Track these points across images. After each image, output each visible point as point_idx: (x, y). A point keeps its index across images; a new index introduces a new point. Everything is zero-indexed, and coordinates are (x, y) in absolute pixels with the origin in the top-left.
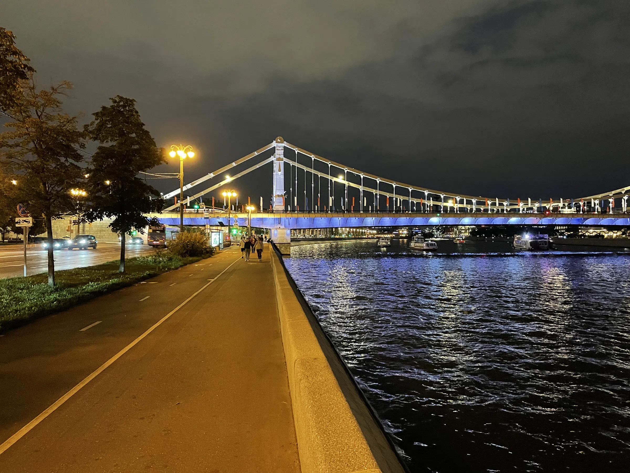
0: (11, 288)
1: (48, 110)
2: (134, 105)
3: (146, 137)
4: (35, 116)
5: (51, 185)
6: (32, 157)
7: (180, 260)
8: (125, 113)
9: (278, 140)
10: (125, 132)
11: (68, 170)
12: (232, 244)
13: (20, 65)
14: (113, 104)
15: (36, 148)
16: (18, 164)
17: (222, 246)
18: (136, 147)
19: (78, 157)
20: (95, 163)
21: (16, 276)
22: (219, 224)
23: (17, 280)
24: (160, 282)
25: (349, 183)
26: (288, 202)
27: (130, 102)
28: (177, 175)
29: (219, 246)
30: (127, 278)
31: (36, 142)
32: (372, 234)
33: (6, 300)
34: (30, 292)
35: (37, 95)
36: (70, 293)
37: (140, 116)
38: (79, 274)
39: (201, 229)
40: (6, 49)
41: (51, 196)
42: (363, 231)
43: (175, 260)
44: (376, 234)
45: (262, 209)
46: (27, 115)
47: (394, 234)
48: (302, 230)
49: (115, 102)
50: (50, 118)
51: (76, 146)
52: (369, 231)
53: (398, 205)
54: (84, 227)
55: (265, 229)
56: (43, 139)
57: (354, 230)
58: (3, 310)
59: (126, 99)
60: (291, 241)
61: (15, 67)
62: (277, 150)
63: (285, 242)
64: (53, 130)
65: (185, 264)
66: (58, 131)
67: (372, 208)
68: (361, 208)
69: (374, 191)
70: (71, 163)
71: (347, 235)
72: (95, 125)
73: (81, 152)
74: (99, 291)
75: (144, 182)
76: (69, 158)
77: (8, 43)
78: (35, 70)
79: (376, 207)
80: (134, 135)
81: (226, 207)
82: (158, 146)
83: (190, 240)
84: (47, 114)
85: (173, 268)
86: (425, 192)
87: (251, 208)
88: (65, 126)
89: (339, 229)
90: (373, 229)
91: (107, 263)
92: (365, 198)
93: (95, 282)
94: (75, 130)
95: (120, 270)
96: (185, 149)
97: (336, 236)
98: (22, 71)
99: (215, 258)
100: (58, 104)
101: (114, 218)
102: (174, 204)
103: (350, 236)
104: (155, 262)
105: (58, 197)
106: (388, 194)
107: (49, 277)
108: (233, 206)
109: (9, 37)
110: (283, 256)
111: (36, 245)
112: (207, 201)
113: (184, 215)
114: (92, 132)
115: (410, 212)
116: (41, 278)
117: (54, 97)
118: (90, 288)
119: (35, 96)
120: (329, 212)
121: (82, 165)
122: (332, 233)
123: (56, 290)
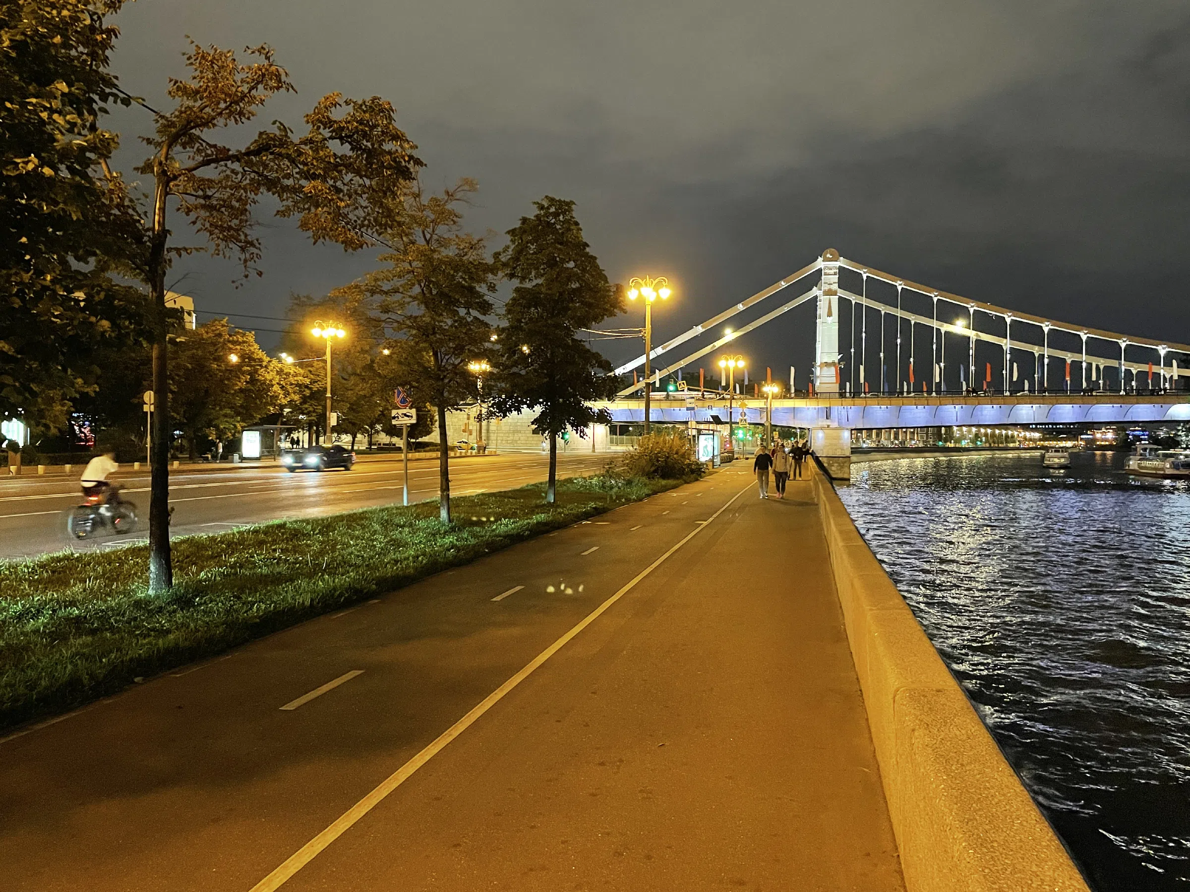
0: (386, 524)
1: (441, 230)
2: (572, 210)
3: (591, 267)
4: (421, 242)
5: (446, 355)
6: (417, 309)
7: (645, 485)
8: (558, 227)
9: (828, 256)
10: (558, 259)
11: (470, 329)
12: (736, 456)
13: (403, 157)
14: (539, 212)
15: (424, 294)
16: (398, 322)
17: (717, 460)
18: (575, 285)
19: (485, 307)
20: (509, 316)
21: (392, 505)
22: (712, 420)
23: (395, 511)
24: (613, 522)
25: (979, 333)
26: (845, 374)
27: (567, 206)
28: (640, 331)
29: (712, 460)
30: (560, 513)
31: (422, 285)
32: (1030, 440)
33: (380, 543)
34: (414, 532)
35: (424, 206)
36: (474, 536)
37: (581, 230)
38: (484, 504)
39: (679, 428)
40: (382, 131)
41: (445, 374)
42: (1010, 433)
43: (637, 484)
44: (1040, 440)
45: (793, 390)
46: (410, 240)
47: (1082, 439)
48: (874, 431)
49: (542, 207)
50: (443, 243)
51: (482, 288)
52: (1023, 433)
53: (1094, 378)
54: (488, 425)
55: (800, 428)
56: (433, 280)
57: (989, 431)
58: (377, 559)
59: (560, 201)
60: (852, 453)
61: (394, 160)
62: (825, 274)
63: (838, 453)
64: (450, 263)
65: (655, 493)
66: (457, 265)
67: (1032, 385)
68: (1006, 386)
69: (1036, 350)
70: (475, 318)
71: (972, 442)
72: (510, 252)
73: (489, 297)
74: (518, 535)
75: (588, 346)
76: (473, 309)
77: (385, 122)
78: (425, 162)
79: (1041, 382)
80: (571, 265)
81: (726, 388)
82: (612, 282)
83: (662, 449)
84: (439, 236)
85: (634, 499)
86: (1159, 348)
87: (771, 389)
88: (466, 254)
89: (955, 428)
90: (1033, 430)
91: (527, 486)
92: (1015, 365)
93: (510, 518)
94: (481, 261)
95: (548, 499)
96: (654, 282)
97: (948, 443)
98: (406, 166)
99: (706, 481)
100: (455, 219)
101: (538, 409)
102: (633, 384)
103: (979, 443)
104: (603, 487)
105: (456, 374)
106: (1069, 355)
107: (441, 508)
108: (737, 386)
109: (386, 112)
110: (835, 483)
111: (417, 455)
112: (691, 378)
113: (652, 405)
114: (505, 265)
115: (1122, 393)
116: (430, 509)
117: (449, 207)
118: (503, 529)
119: (422, 208)
120: (934, 394)
121: (490, 319)
122: (939, 437)
123: (453, 530)
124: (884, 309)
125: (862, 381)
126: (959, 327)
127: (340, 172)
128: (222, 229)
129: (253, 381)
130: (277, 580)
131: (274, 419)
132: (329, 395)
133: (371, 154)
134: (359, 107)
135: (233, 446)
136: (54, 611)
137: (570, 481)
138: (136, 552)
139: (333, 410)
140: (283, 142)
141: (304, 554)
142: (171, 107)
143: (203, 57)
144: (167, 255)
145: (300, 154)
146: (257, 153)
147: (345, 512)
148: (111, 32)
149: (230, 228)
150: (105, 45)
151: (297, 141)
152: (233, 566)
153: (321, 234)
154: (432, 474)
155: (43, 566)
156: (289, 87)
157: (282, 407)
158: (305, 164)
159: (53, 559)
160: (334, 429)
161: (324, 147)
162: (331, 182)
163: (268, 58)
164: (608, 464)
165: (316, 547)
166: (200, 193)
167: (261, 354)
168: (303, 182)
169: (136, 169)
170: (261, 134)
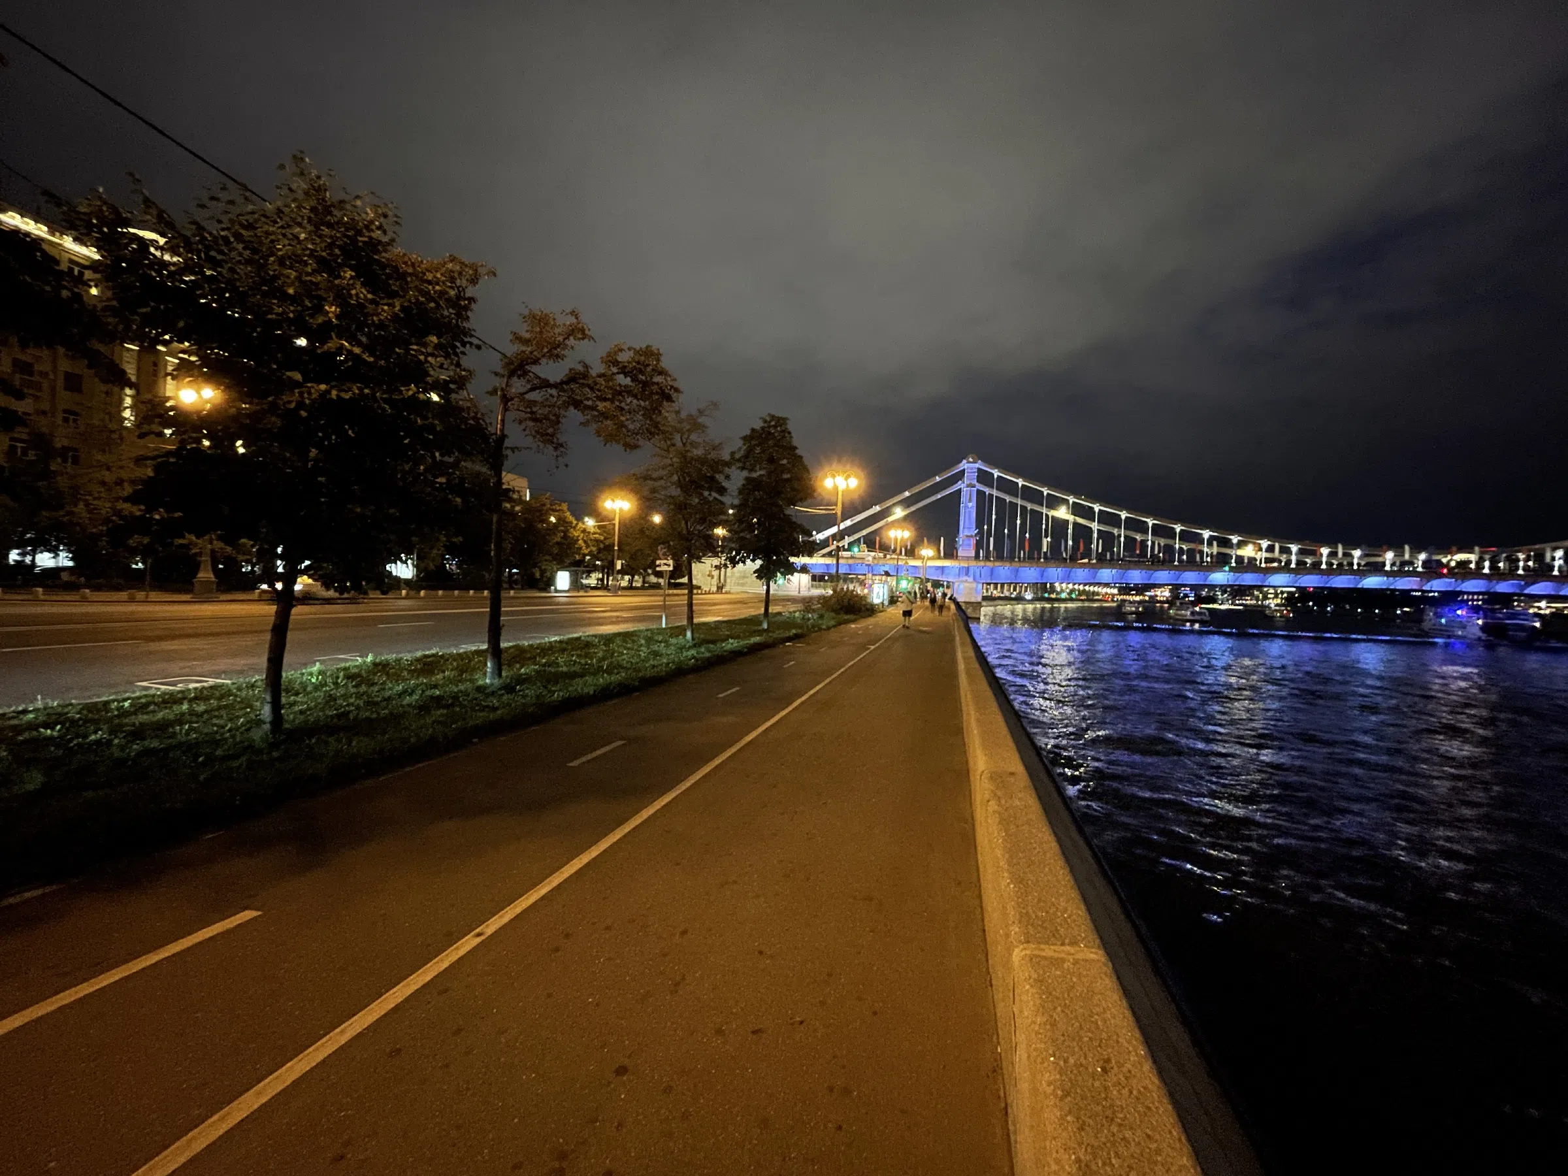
0: (650, 640)
1: (693, 437)
2: (787, 424)
3: (798, 463)
4: (679, 444)
5: (693, 523)
6: (676, 492)
7: (833, 618)
8: (777, 435)
9: (971, 459)
10: (775, 457)
11: (711, 506)
13: (667, 387)
14: (763, 425)
15: (680, 481)
17: (886, 603)
18: (787, 476)
19: (722, 491)
20: (741, 497)
21: (655, 627)
22: (884, 574)
23: (656, 631)
24: (808, 644)
25: (1076, 518)
26: (980, 544)
27: (783, 421)
28: (833, 510)
29: (883, 603)
30: (770, 637)
31: (679, 474)
32: (1110, 595)
33: (644, 653)
34: (667, 647)
35: (683, 419)
36: (709, 651)
37: (793, 438)
39: (860, 579)
40: (653, 369)
41: (692, 536)
42: (1096, 589)
43: (827, 618)
44: (1117, 595)
45: (942, 554)
46: (671, 443)
47: (1147, 595)
48: (999, 585)
49: (765, 421)
50: (694, 445)
51: (720, 477)
52: (1105, 590)
53: (1156, 552)
54: (726, 572)
55: (947, 581)
56: (687, 471)
57: (1081, 587)
58: (641, 664)
59: (778, 417)
60: (983, 600)
61: (661, 388)
62: (968, 473)
63: (973, 600)
64: (698, 459)
65: (840, 624)
66: (703, 461)
67: (1112, 556)
68: (1094, 556)
69: (1116, 531)
70: (715, 498)
71: (1068, 594)
72: (742, 452)
73: (725, 484)
74: (739, 651)
75: (795, 519)
76: (713, 492)
77: (655, 362)
78: (682, 390)
79: (1119, 554)
80: (785, 462)
81: (895, 551)
83: (847, 593)
84: (692, 441)
85: (824, 628)
86: (1203, 532)
87: (927, 552)
88: (710, 453)
89: (1057, 585)
90: (1112, 588)
91: (748, 616)
92: (1101, 541)
93: (735, 639)
94: (720, 459)
95: (763, 627)
96: (846, 475)
97: (1052, 595)
98: (669, 393)
99: (877, 618)
100: (703, 429)
101: (759, 562)
102: (828, 546)
103: (1073, 595)
104: (803, 618)
106: (1139, 535)
107: (688, 630)
108: (903, 550)
109: (658, 356)
110: (970, 621)
111: (675, 592)
112: (870, 543)
113: (841, 561)
114: (739, 460)
115: (1176, 563)
116: (681, 631)
117: (700, 420)
118: (729, 646)
119: (681, 421)
120: (1042, 560)
121: (726, 500)
122: (1045, 590)
123: (694, 646)
124: (1008, 499)
125: (991, 548)
126: (1062, 513)
127: (623, 397)
128: (542, 435)
129: (565, 537)
130: (572, 676)
131: (579, 563)
132: (616, 548)
133: (645, 384)
134: (637, 352)
135: (549, 582)
136: (423, 691)
137: (779, 614)
138: (479, 653)
139: (618, 559)
140: (585, 376)
141: (591, 659)
142: (512, 349)
143: (534, 317)
144: (505, 452)
145: (596, 384)
146: (567, 382)
147: (621, 631)
148: (472, 300)
149: (547, 434)
150: (466, 308)
151: (594, 375)
152: (544, 665)
153: (610, 438)
154: (683, 605)
155: (418, 660)
156: (591, 338)
157: (585, 555)
158: (599, 390)
159: (426, 656)
160: (619, 572)
161: (612, 380)
162: (617, 403)
163: (577, 318)
164: (807, 602)
165: (600, 654)
166: (529, 410)
167: (571, 518)
168: (598, 403)
169: (488, 393)
170: (571, 370)
